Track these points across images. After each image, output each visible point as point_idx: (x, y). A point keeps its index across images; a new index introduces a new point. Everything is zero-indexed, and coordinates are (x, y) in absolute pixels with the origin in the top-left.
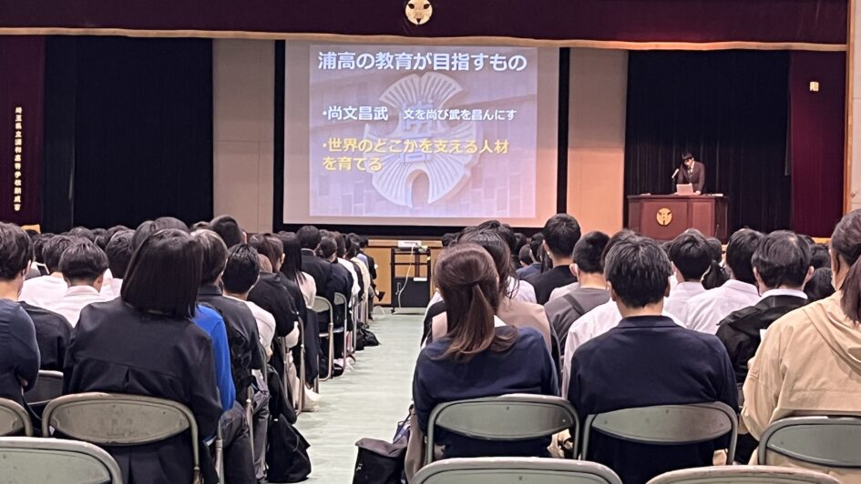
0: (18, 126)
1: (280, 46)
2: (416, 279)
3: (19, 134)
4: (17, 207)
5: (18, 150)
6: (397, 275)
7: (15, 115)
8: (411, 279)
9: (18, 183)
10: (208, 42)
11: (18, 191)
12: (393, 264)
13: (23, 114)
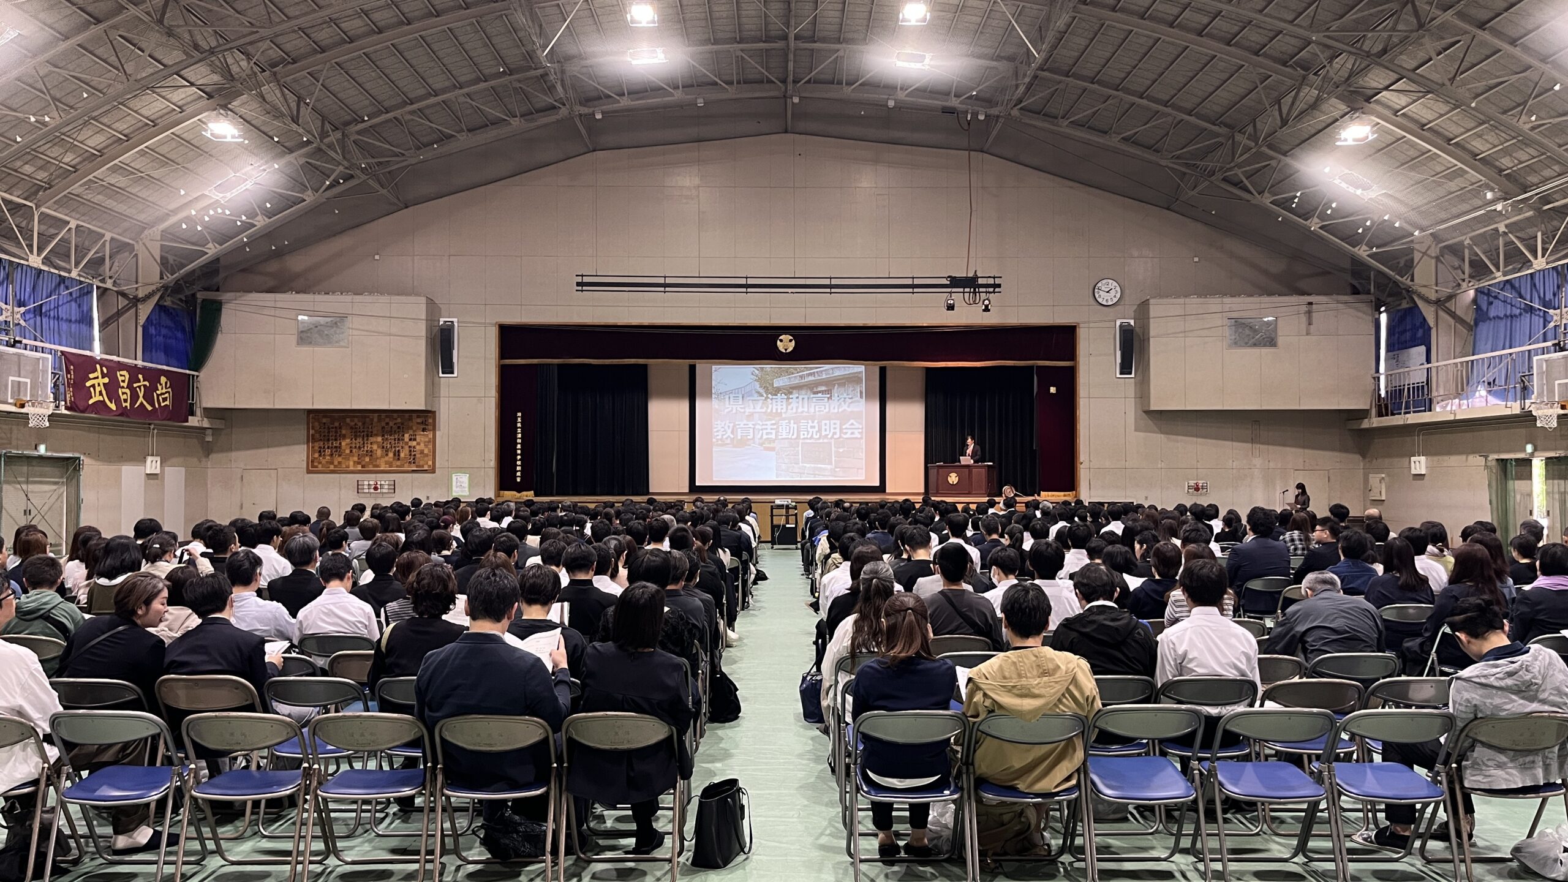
0: (519, 425)
1: (692, 369)
2: (787, 526)
3: (519, 430)
4: (519, 480)
5: (519, 441)
6: (774, 523)
7: (517, 418)
8: (784, 526)
9: (519, 463)
10: (645, 366)
11: (519, 468)
12: (772, 516)
13: (522, 417)
